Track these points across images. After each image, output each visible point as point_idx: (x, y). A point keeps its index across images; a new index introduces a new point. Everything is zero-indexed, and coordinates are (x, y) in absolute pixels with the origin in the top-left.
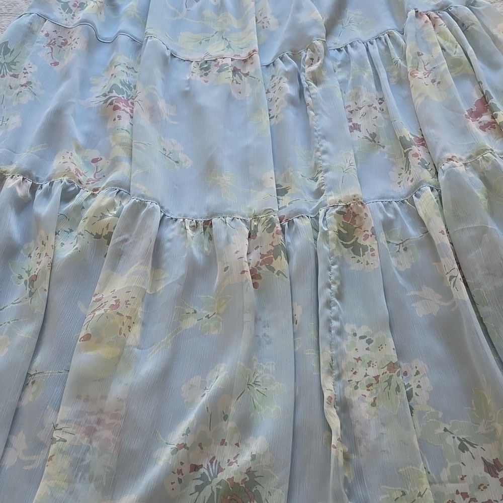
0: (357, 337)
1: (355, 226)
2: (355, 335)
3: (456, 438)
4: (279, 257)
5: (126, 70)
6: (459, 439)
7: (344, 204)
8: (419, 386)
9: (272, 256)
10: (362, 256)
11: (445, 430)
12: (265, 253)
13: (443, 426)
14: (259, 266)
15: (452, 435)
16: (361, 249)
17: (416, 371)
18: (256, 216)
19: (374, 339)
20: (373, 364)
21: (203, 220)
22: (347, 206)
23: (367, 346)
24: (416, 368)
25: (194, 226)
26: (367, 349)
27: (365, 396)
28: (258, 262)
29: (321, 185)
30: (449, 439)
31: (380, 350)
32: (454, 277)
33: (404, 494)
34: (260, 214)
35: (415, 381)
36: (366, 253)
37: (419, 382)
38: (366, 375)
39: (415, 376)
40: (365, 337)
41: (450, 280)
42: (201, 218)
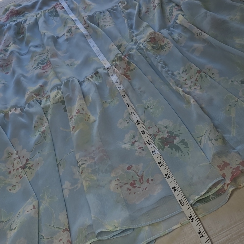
0: (181, 74)
1: (157, 41)
2: (179, 74)
3: (238, 81)
4: (131, 65)
5: (40, 56)
6: (239, 81)
7: (148, 39)
8: (213, 74)
9: (128, 66)
10: (166, 48)
11: (232, 81)
12: (125, 67)
13: (230, 81)
14: (126, 72)
15: (236, 82)
16: (164, 46)
17: (208, 69)
18: (113, 60)
19: (186, 69)
20: (192, 77)
21: (94, 74)
22: (150, 38)
23: (186, 73)
24: (208, 68)
25: (91, 77)
26: (187, 74)
27: (196, 88)
28: (125, 71)
29: (136, 40)
30: (235, 83)
31: (191, 70)
32: (200, 33)
33: (230, 106)
34: (114, 59)
35: (210, 73)
36: (167, 46)
37: (212, 72)
38: (192, 82)
39: (209, 71)
40: (183, 71)
41: (200, 35)
42: (92, 74)
